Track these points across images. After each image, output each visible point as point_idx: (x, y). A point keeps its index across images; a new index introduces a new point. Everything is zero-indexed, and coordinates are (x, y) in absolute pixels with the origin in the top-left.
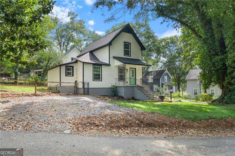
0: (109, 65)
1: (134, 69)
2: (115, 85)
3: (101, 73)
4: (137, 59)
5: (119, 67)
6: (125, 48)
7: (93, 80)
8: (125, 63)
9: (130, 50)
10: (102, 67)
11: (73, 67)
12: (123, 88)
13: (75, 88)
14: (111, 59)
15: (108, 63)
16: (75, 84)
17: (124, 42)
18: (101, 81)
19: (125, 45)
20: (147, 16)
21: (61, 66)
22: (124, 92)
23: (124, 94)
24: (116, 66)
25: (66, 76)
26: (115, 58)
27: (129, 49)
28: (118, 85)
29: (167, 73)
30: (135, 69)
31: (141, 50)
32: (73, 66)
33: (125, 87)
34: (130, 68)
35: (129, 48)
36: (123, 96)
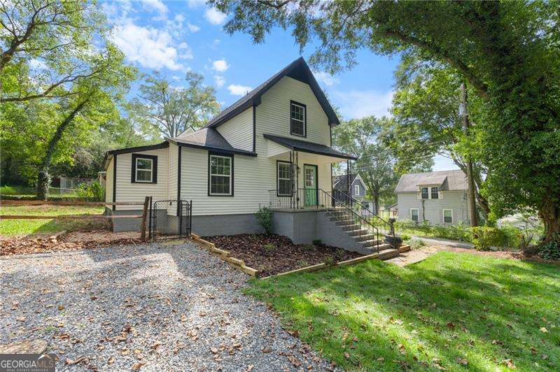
0: (252, 155)
1: (314, 168)
2: (267, 206)
3: (230, 176)
4: (321, 144)
5: (277, 161)
6: (293, 115)
7: (209, 195)
8: (295, 149)
9: (304, 121)
10: (235, 159)
11: (155, 158)
12: (291, 217)
13: (145, 220)
14: (260, 140)
15: (250, 149)
16: (146, 208)
17: (292, 102)
18: (233, 195)
19: (293, 108)
20: (336, 61)
21: (118, 156)
22: (292, 227)
23: (292, 231)
24: (271, 158)
25: (133, 181)
26: (268, 137)
27: (301, 119)
28: (275, 206)
29: (359, 180)
30: (317, 167)
31: (329, 124)
32: (157, 157)
33: (296, 214)
34: (305, 164)
35: (302, 116)
36: (291, 237)
